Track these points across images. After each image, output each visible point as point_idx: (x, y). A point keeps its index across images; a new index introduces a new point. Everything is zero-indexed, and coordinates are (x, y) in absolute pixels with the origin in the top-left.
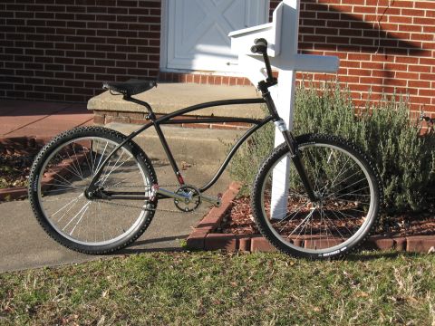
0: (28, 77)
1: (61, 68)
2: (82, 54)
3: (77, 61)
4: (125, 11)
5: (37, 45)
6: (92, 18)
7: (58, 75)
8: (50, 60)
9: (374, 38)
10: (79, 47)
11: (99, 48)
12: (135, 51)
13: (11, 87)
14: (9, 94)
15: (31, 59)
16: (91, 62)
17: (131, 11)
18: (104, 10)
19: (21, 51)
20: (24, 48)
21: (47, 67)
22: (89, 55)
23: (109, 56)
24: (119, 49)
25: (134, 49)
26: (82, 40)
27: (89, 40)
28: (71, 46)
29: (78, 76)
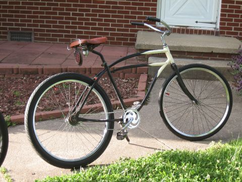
0: (73, 30)
1: (95, 24)
2: (109, 16)
3: (106, 20)
5: (80, 10)
7: (93, 29)
8: (88, 19)
10: (106, 11)
11: (119, 12)
12: (142, 14)
13: (62, 36)
14: (60, 40)
15: (75, 19)
16: (114, 21)
19: (69, 14)
20: (71, 12)
21: (86, 24)
22: (113, 16)
23: (126, 17)
24: (132, 13)
25: (141, 13)
26: (109, 7)
27: (113, 7)
28: (102, 11)
29: (106, 29)
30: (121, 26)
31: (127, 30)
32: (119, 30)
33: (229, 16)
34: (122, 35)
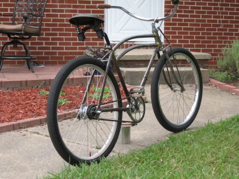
1: (42, 44)
2: (56, 34)
3: (53, 39)
4: (83, 7)
6: (62, 11)
7: (39, 48)
9: (218, 19)
10: (53, 30)
17: (87, 7)
18: (70, 6)
21: (32, 44)
22: (60, 34)
26: (56, 25)
27: (60, 25)
28: (49, 30)
29: (53, 48)
30: (69, 44)
31: (75, 49)
32: (67, 48)
33: (173, 29)
34: (71, 53)
